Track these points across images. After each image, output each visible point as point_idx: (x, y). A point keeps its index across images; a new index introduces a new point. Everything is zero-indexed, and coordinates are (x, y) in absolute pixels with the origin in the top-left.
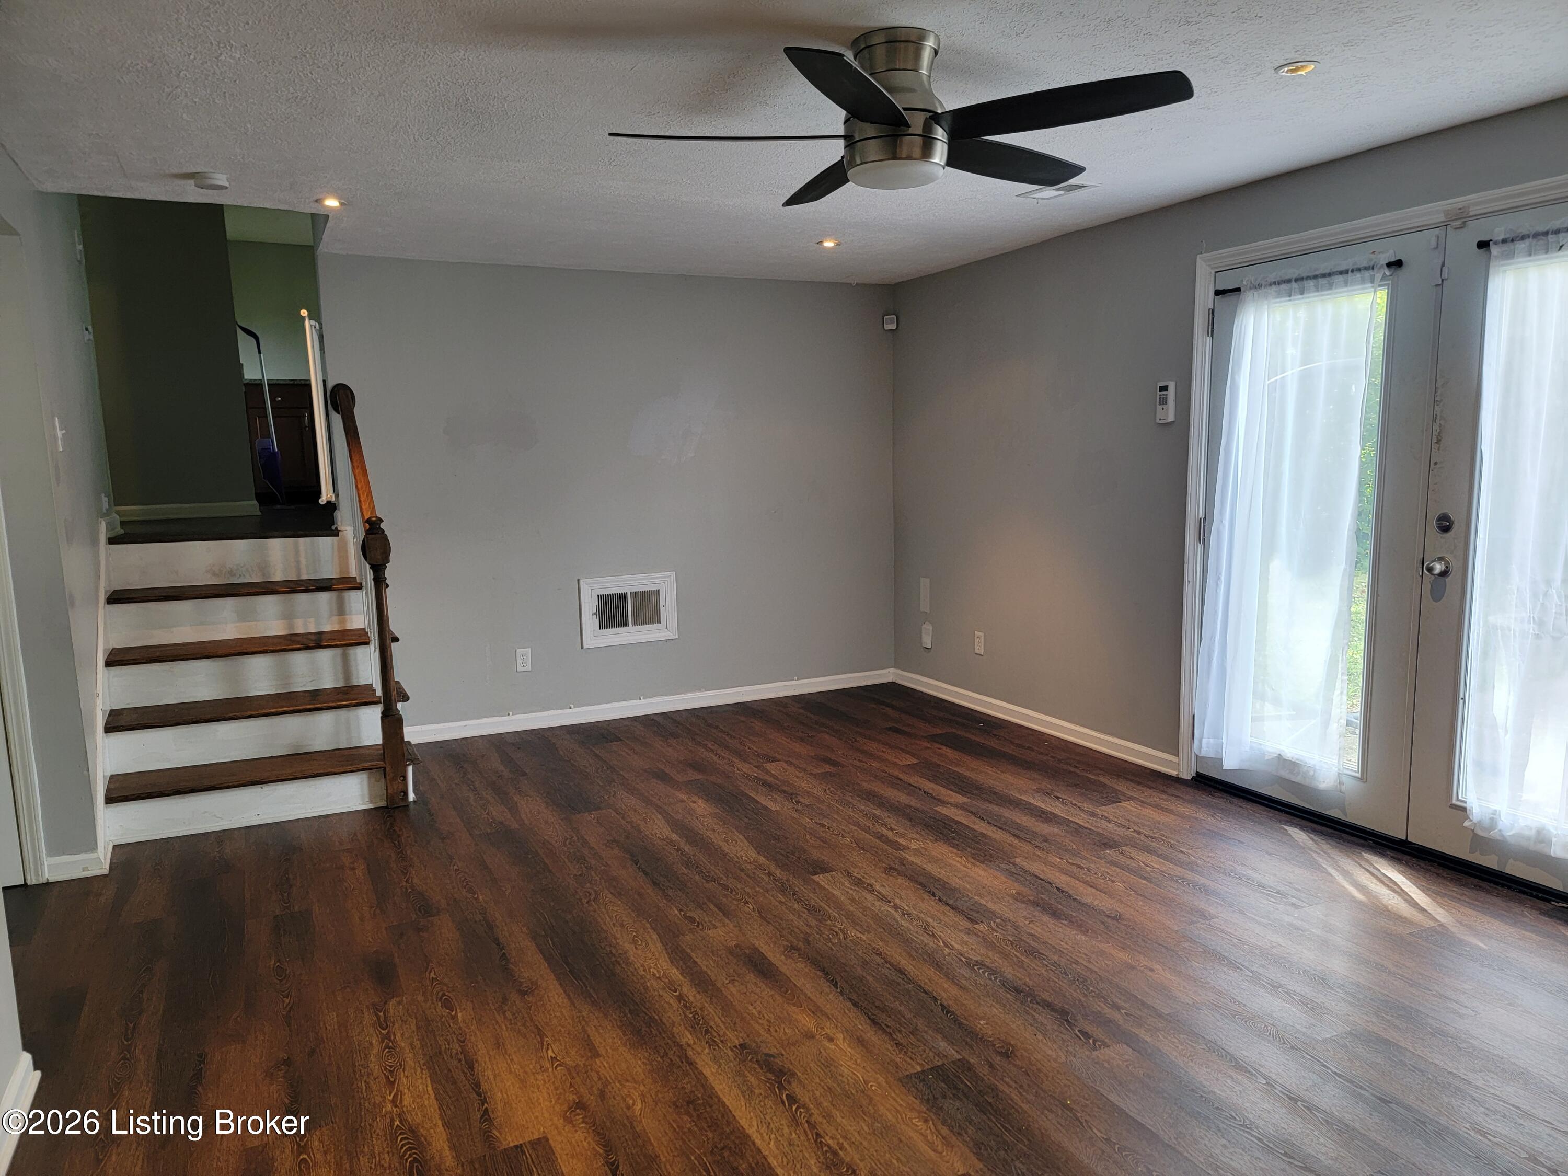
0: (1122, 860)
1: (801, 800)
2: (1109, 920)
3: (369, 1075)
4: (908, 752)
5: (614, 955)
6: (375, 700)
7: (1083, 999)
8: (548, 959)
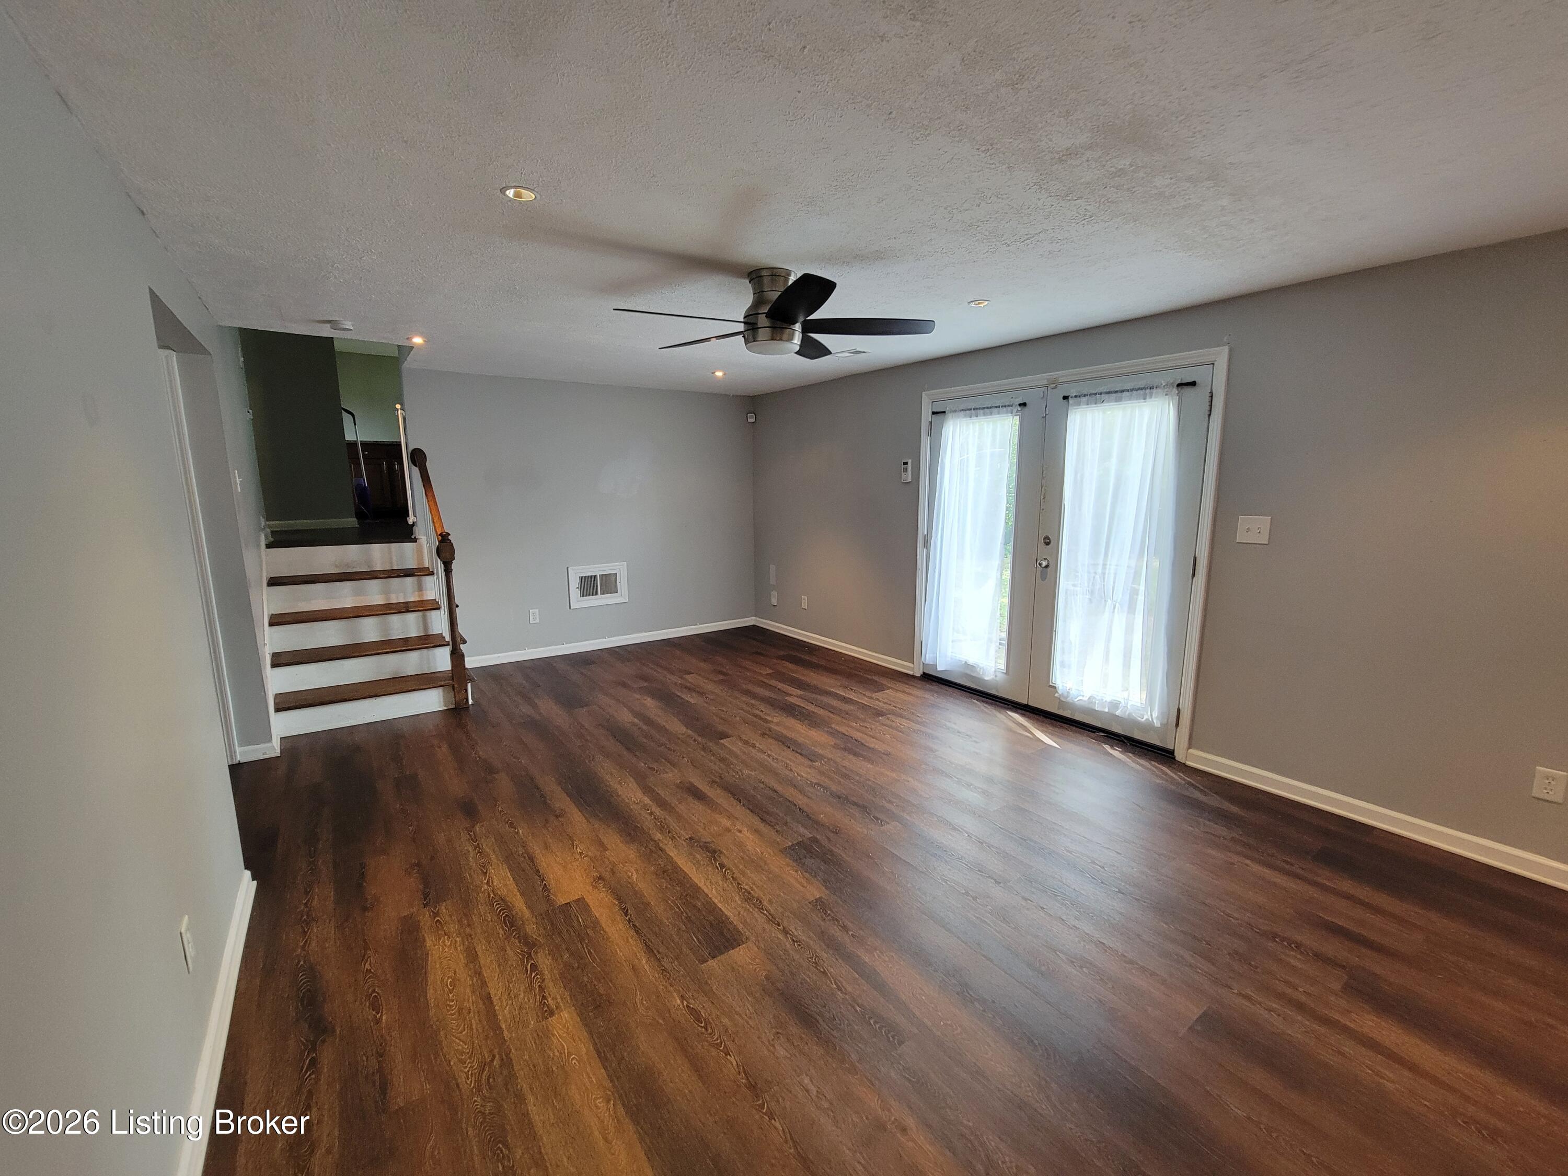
0: (888, 722)
1: (709, 696)
2: (884, 756)
3: (470, 869)
4: (767, 666)
5: (609, 792)
6: (445, 643)
7: (874, 799)
8: (569, 795)
